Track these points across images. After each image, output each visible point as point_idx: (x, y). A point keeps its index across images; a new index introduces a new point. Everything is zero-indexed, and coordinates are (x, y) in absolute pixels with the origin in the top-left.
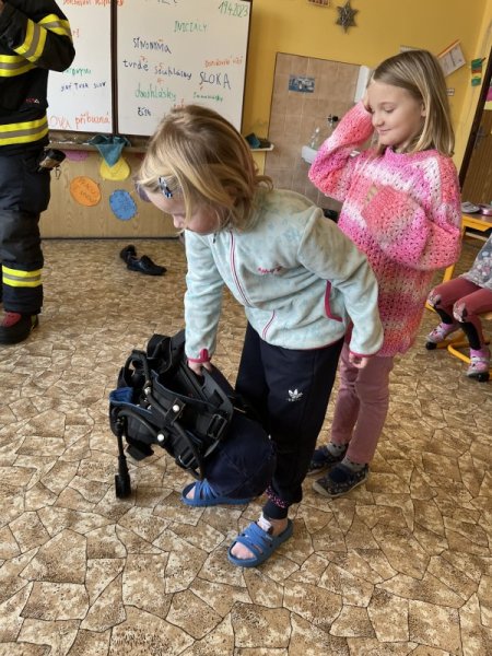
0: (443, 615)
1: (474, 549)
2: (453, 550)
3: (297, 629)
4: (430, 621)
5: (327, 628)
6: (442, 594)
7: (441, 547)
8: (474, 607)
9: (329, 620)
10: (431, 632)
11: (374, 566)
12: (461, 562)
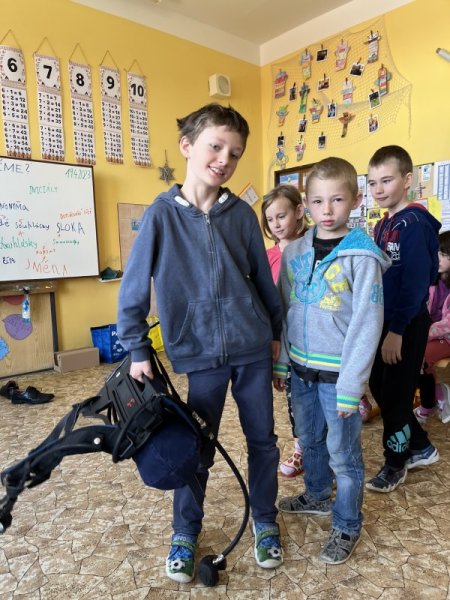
1: (429, 548)
2: (415, 555)
6: (426, 592)
12: (426, 562)
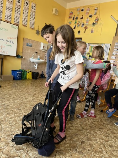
0: (95, 142)
2: (90, 131)
3: (71, 152)
4: (93, 144)
5: (77, 150)
6: (92, 139)
7: (88, 131)
8: (99, 140)
9: (76, 149)
10: (94, 146)
11: (79, 137)
12: (93, 133)
